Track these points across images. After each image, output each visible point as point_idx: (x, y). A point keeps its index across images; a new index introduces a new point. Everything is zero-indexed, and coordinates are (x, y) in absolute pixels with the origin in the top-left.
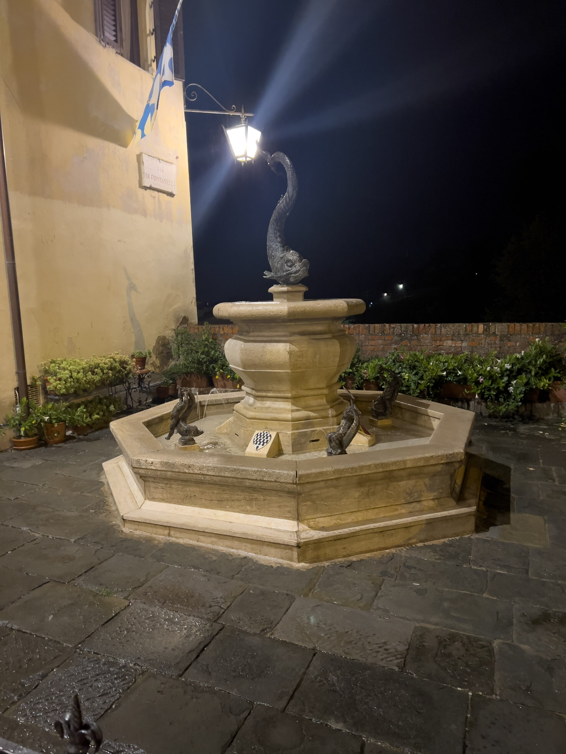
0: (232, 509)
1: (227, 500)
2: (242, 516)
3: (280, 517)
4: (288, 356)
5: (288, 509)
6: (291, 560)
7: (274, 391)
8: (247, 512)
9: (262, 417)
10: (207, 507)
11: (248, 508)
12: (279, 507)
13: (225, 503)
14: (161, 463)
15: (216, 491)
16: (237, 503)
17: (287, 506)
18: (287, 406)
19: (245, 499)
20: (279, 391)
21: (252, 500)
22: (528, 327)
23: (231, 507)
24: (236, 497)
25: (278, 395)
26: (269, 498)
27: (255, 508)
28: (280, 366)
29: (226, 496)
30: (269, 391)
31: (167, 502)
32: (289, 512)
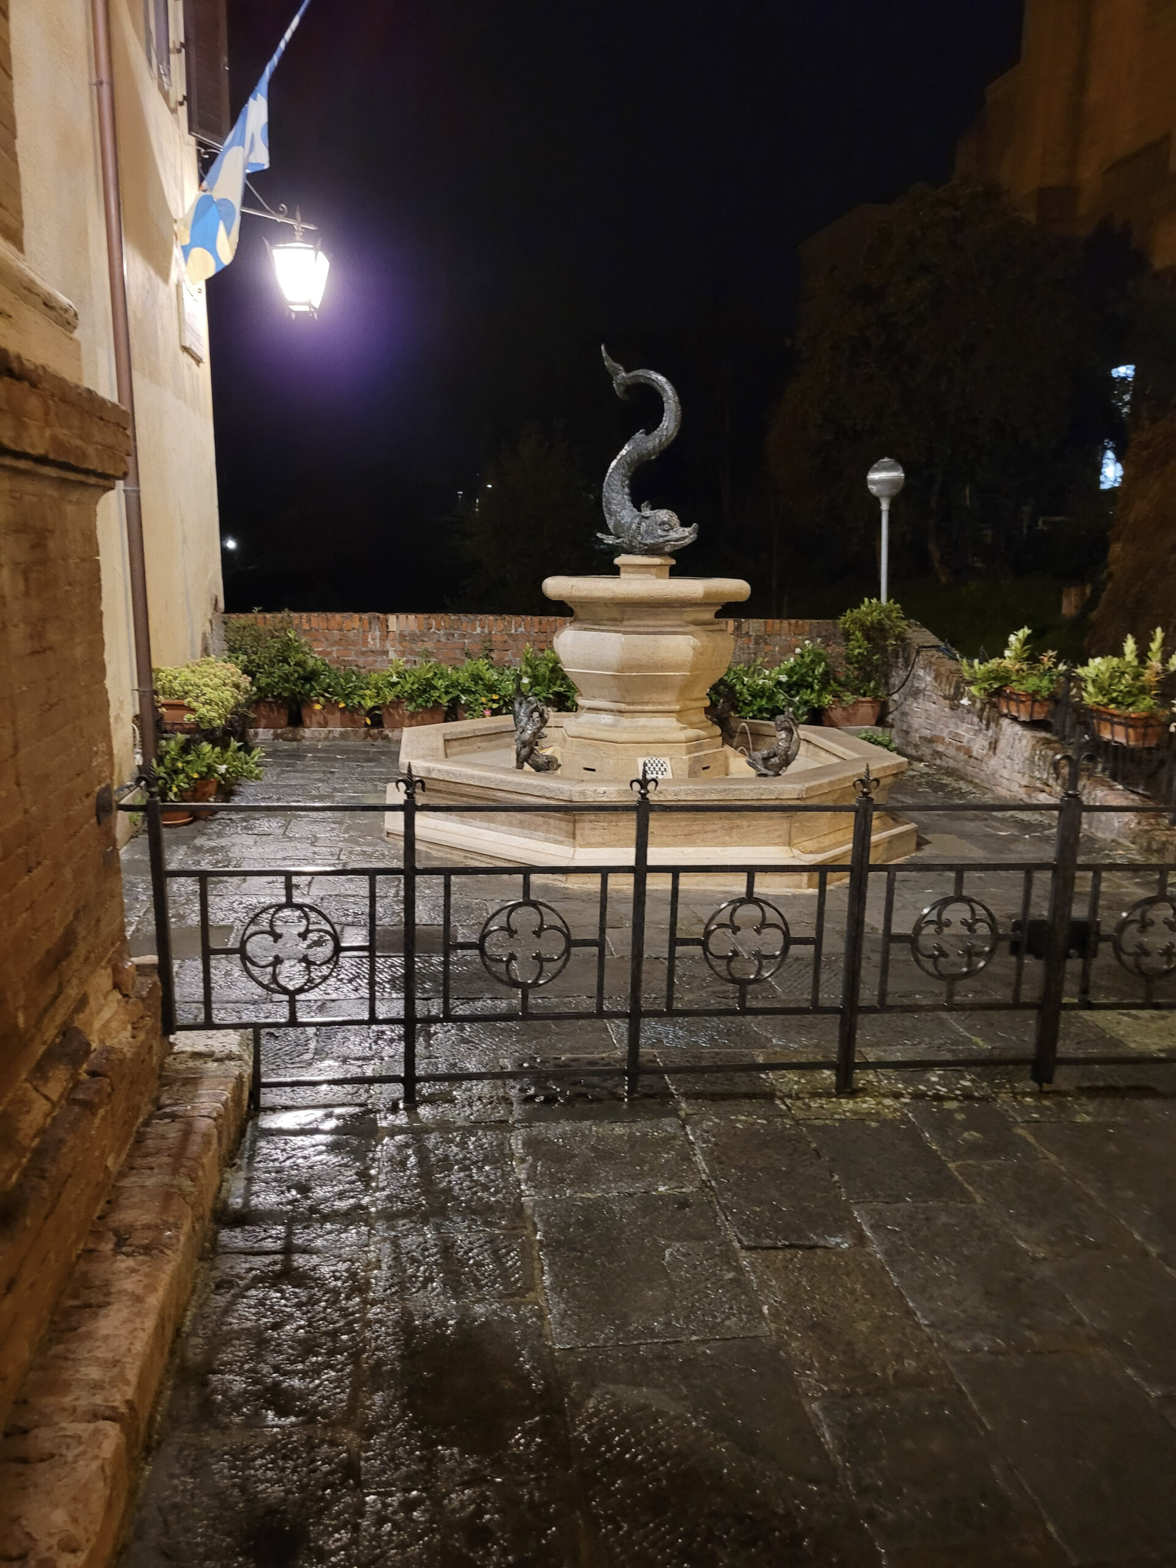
0: (705, 843)
1: (698, 832)
2: (718, 849)
3: (767, 844)
4: (691, 653)
5: (778, 833)
6: (799, 887)
7: (654, 703)
8: (724, 844)
9: (642, 740)
10: (668, 845)
11: (727, 838)
12: (768, 832)
13: (695, 837)
14: (618, 792)
15: (683, 824)
16: (712, 835)
17: (776, 830)
18: (671, 722)
19: (723, 828)
20: (660, 703)
21: (732, 828)
22: (790, 624)
23: (703, 840)
24: (714, 827)
25: (661, 708)
26: (755, 823)
27: (736, 838)
28: (677, 667)
29: (695, 828)
30: (647, 703)
31: (609, 846)
32: (780, 836)
